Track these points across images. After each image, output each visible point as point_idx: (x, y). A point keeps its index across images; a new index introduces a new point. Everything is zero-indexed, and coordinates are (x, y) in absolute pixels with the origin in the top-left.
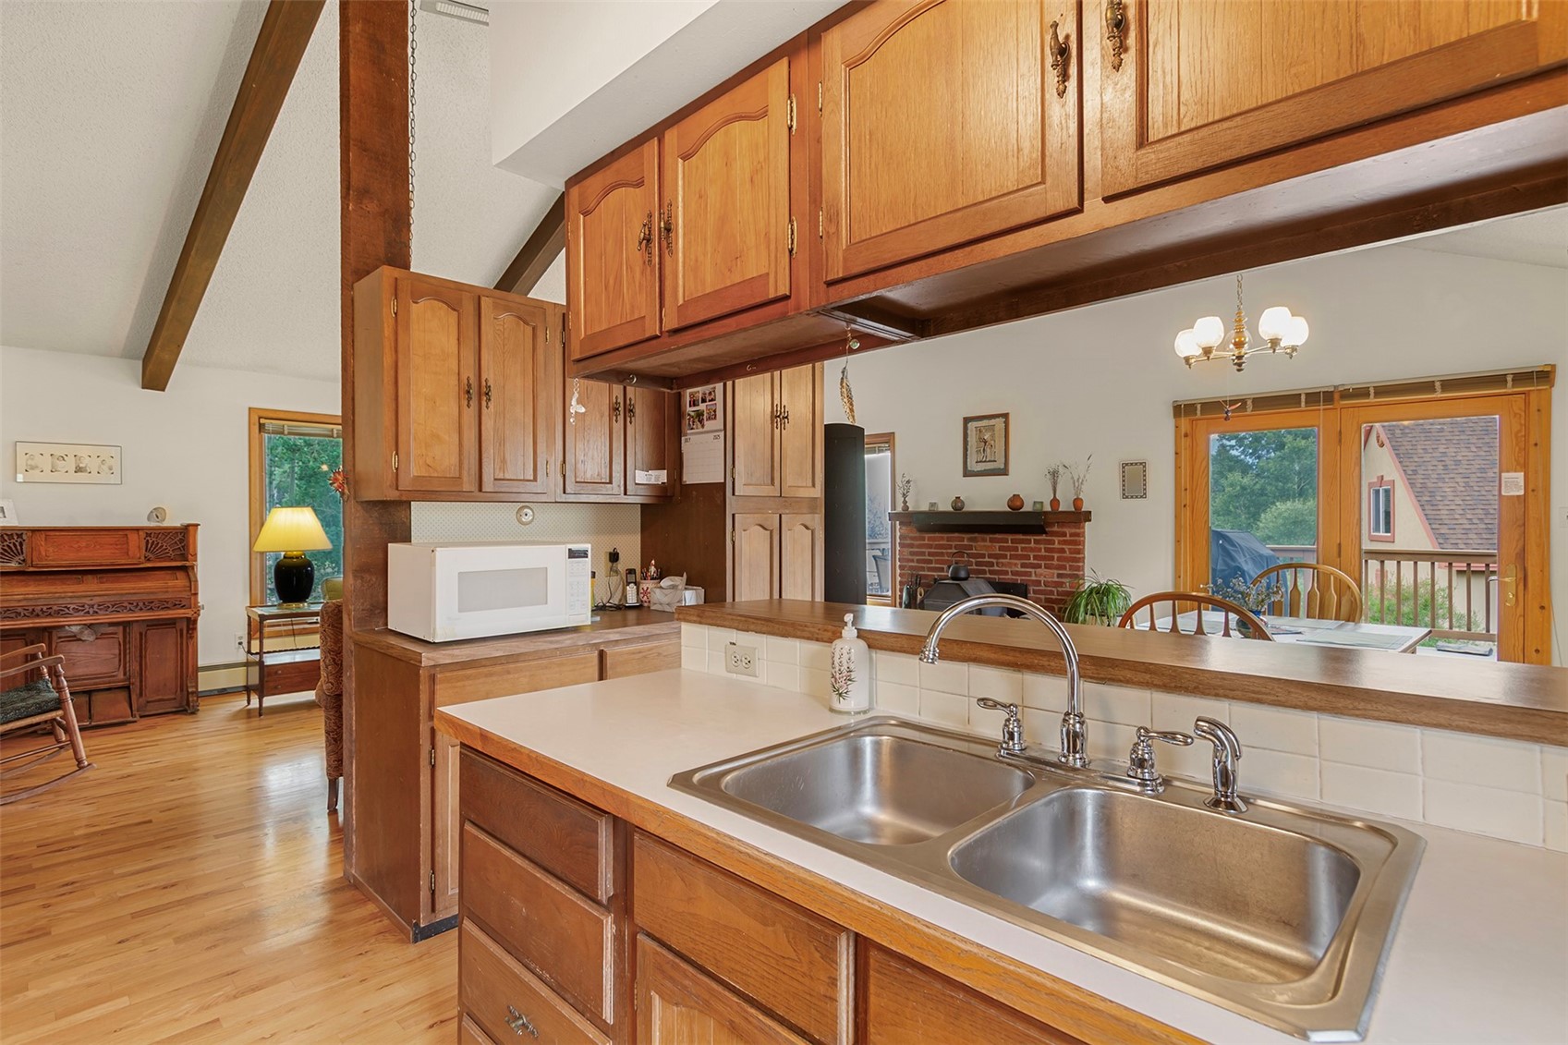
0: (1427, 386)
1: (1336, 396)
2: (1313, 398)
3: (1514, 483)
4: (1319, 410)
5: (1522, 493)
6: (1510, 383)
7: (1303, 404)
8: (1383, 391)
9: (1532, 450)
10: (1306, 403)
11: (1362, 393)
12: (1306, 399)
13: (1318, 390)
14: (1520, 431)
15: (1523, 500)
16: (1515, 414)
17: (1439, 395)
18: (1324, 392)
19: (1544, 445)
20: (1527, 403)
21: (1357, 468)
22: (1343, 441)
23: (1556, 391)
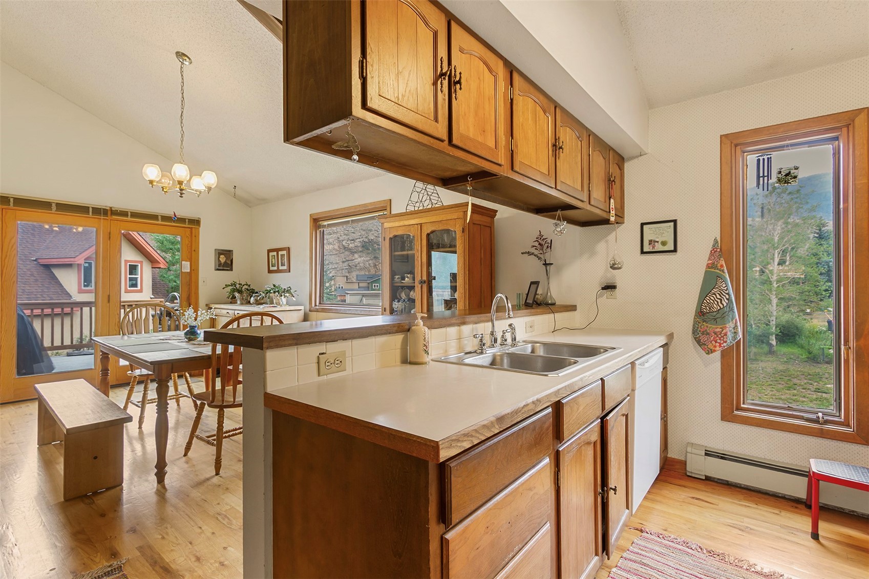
0: (154, 217)
1: (109, 213)
2: (98, 211)
3: (186, 267)
4: (100, 219)
5: (189, 271)
6: (187, 223)
7: (91, 213)
8: (135, 215)
9: (193, 252)
10: (92, 213)
11: (124, 214)
12: (92, 211)
13: (100, 207)
14: (188, 244)
15: (190, 274)
16: (187, 237)
17: (160, 222)
18: (103, 209)
19: (197, 251)
20: (191, 233)
21: (119, 254)
22: (111, 238)
23: (201, 229)
